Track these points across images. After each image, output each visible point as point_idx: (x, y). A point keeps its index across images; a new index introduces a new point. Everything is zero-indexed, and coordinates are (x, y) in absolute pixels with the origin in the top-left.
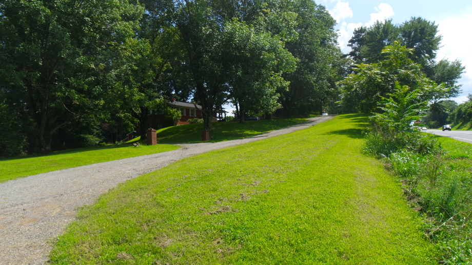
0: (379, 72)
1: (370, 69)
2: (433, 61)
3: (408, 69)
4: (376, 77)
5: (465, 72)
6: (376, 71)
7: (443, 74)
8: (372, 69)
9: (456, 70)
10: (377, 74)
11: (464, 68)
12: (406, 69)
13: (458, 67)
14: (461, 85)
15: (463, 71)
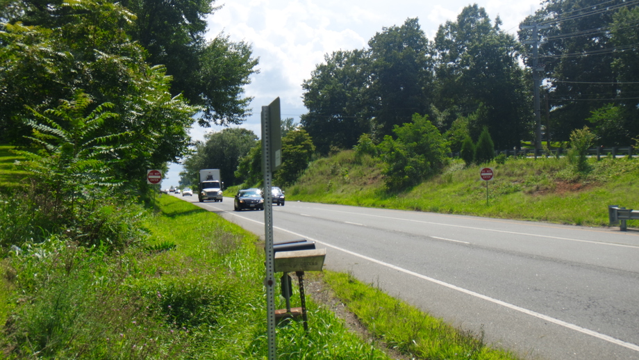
0: (50, 50)
1: (30, 40)
2: (198, 37)
3: (116, 54)
4: (44, 62)
5: (258, 72)
6: (45, 46)
7: (215, 70)
8: (38, 42)
9: (241, 64)
10: (45, 54)
11: (256, 63)
12: (113, 51)
13: (245, 60)
14: (250, 99)
15: (255, 68)
